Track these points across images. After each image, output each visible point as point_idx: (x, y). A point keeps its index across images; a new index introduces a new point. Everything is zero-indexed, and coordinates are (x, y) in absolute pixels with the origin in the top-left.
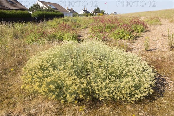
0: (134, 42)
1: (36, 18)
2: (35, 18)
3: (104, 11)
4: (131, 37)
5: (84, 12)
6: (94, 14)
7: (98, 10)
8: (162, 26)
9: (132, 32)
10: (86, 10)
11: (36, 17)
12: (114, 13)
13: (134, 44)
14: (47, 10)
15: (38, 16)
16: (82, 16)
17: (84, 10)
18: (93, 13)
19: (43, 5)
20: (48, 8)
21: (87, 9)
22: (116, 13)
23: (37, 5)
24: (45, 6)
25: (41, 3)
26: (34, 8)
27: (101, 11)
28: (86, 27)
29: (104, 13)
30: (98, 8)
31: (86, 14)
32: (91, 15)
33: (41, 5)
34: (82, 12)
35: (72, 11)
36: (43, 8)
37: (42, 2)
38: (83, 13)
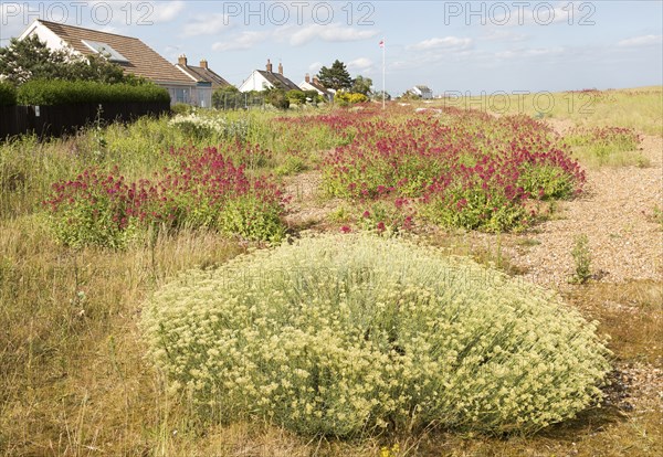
0: (529, 243)
1: (38, 114)
2: (31, 111)
3: (369, 81)
4: (516, 219)
5: (269, 85)
6: (316, 93)
7: (336, 76)
8: (649, 170)
9: (519, 196)
10: (275, 70)
11: (37, 108)
12: (420, 92)
13: (531, 249)
14: (86, 72)
15: (48, 100)
16: (259, 102)
17: (268, 74)
18: (311, 88)
19: (65, 44)
20: (92, 58)
21: (281, 69)
22: (425, 90)
23: (36, 42)
24: (72, 52)
25: (52, 34)
26: (15, 58)
27: (354, 81)
28: (302, 168)
29: (368, 89)
30: (338, 66)
31: (279, 97)
32: (302, 97)
33: (54, 43)
34: (257, 84)
35: (207, 78)
36: (61, 60)
37: (57, 28)
38: (260, 89)
